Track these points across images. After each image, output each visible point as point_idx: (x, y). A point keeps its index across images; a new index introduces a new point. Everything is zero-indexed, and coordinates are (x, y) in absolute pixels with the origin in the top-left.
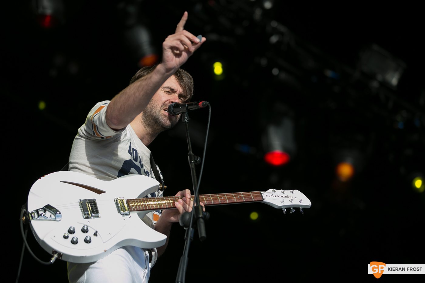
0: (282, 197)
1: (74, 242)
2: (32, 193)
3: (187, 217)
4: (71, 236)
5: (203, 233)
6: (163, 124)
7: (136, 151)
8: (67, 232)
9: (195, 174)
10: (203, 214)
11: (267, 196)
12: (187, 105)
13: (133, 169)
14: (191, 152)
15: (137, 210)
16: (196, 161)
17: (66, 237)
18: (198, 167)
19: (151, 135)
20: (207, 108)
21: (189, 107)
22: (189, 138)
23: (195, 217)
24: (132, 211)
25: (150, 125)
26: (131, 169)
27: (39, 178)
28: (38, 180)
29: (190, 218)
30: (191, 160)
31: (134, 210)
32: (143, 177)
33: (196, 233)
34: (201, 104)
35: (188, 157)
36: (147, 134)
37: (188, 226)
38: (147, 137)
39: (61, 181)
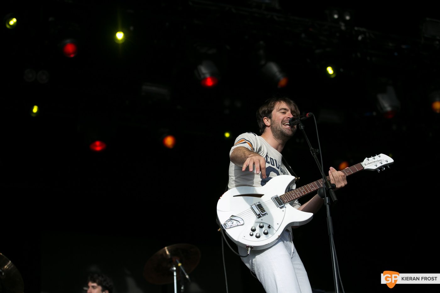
0: (374, 162)
1: (258, 237)
2: (218, 210)
3: (322, 191)
4: (255, 233)
5: (335, 198)
6: (287, 135)
7: (272, 159)
8: (251, 231)
9: (318, 161)
10: (331, 186)
11: (365, 165)
12: (299, 118)
13: (272, 172)
14: (312, 148)
15: (288, 202)
16: (317, 153)
17: (252, 235)
18: (318, 156)
19: (282, 144)
20: (312, 116)
21: (301, 119)
22: (308, 139)
23: (327, 189)
24: (286, 203)
25: (279, 138)
26: (271, 173)
27: (219, 198)
28: (219, 200)
29: (324, 191)
30: (313, 153)
31: (287, 202)
32: (282, 176)
33: (330, 199)
34: (308, 115)
35: (311, 151)
36: (279, 144)
37: (324, 197)
38: (280, 147)
39: (234, 196)
